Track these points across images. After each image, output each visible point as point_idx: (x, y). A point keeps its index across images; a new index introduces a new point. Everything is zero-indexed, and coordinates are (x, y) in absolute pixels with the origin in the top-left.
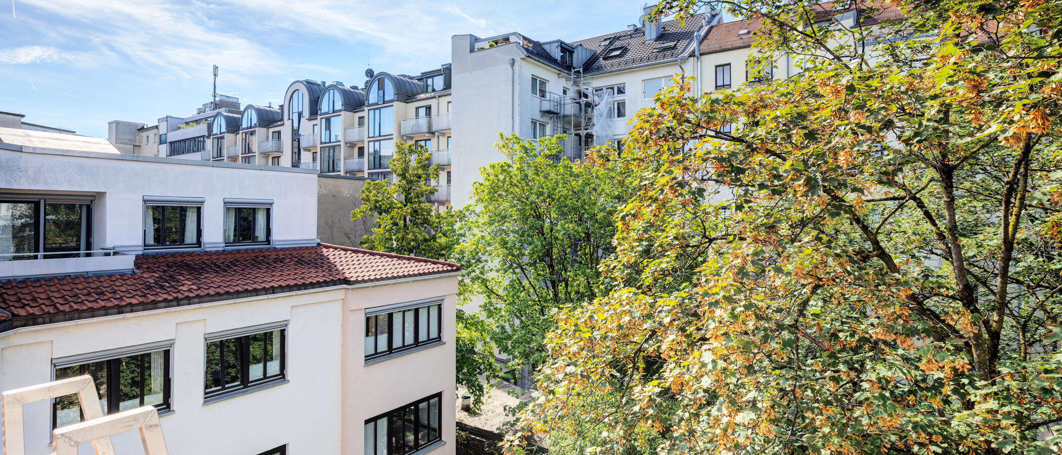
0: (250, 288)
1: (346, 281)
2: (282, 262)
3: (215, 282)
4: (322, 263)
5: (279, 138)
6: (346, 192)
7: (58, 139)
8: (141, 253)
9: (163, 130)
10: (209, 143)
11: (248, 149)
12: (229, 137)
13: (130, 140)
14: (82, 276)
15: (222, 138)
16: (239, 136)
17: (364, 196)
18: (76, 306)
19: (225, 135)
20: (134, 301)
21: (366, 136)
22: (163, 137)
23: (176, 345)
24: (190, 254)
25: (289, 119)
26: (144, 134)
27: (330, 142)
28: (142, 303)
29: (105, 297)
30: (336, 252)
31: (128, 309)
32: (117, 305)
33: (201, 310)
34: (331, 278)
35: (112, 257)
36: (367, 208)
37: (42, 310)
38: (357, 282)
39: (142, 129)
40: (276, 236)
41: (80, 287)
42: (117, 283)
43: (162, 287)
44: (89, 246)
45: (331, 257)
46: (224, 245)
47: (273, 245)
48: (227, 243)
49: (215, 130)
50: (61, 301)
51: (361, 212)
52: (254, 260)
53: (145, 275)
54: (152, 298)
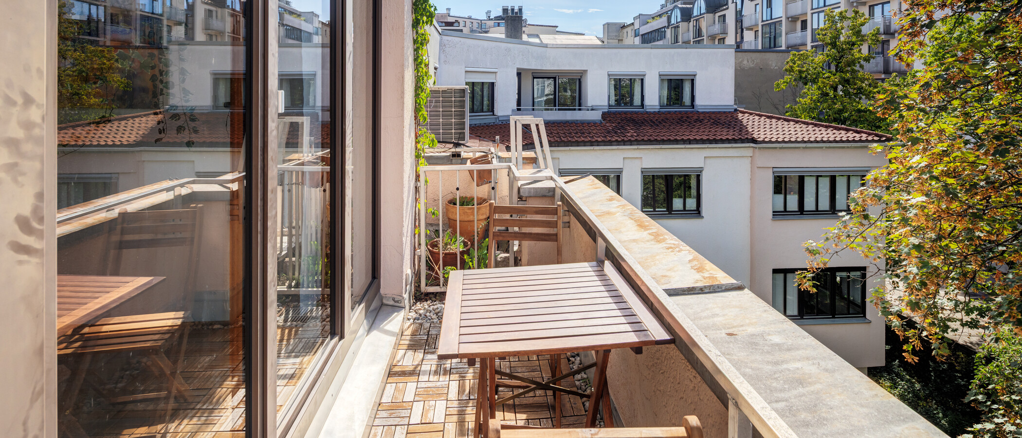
0: (672, 139)
1: (754, 141)
2: (701, 122)
3: (649, 132)
4: (735, 125)
5: (724, 21)
6: (774, 65)
7: (570, 39)
8: (607, 110)
9: (637, 26)
10: (669, 33)
11: (699, 33)
12: (683, 26)
13: (616, 36)
14: (575, 122)
15: (678, 27)
16: (691, 23)
17: (788, 67)
18: (570, 139)
19: (680, 24)
20: (599, 139)
21: (809, 7)
22: (637, 31)
23: (623, 172)
24: (636, 113)
25: (733, 2)
26: (625, 30)
27: (771, 19)
28: (603, 141)
29: (585, 136)
30: (751, 117)
31: (596, 144)
32: (590, 141)
33: (638, 150)
34: (740, 137)
35: (590, 111)
36: (791, 79)
37: (554, 139)
38: (763, 142)
39: (624, 27)
40: (699, 102)
41: (573, 128)
42: (592, 128)
43: (616, 133)
44: (580, 105)
45: (745, 121)
46: (659, 107)
47: (696, 109)
48: (662, 106)
49: (673, 21)
50: (563, 135)
51: (784, 82)
52: (679, 119)
53: (607, 125)
54: (609, 138)
